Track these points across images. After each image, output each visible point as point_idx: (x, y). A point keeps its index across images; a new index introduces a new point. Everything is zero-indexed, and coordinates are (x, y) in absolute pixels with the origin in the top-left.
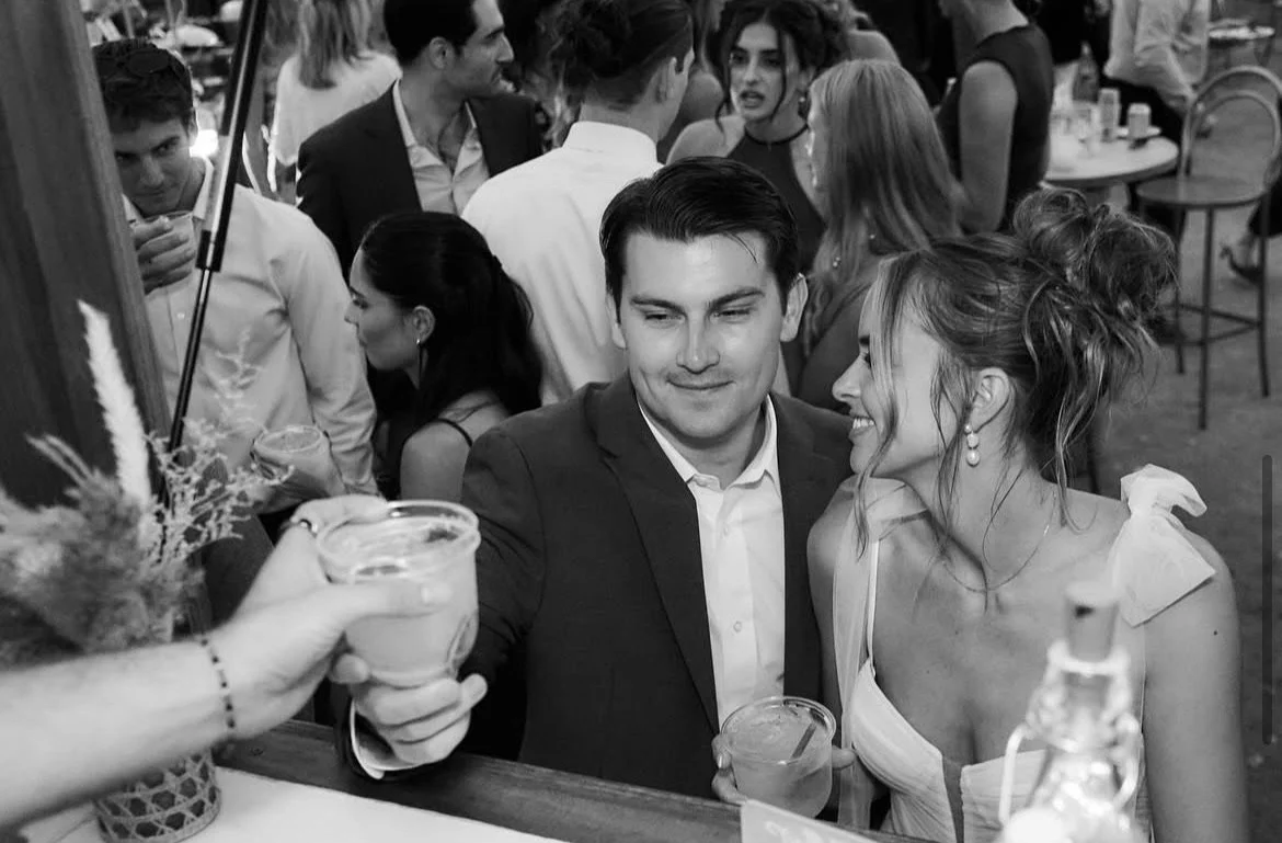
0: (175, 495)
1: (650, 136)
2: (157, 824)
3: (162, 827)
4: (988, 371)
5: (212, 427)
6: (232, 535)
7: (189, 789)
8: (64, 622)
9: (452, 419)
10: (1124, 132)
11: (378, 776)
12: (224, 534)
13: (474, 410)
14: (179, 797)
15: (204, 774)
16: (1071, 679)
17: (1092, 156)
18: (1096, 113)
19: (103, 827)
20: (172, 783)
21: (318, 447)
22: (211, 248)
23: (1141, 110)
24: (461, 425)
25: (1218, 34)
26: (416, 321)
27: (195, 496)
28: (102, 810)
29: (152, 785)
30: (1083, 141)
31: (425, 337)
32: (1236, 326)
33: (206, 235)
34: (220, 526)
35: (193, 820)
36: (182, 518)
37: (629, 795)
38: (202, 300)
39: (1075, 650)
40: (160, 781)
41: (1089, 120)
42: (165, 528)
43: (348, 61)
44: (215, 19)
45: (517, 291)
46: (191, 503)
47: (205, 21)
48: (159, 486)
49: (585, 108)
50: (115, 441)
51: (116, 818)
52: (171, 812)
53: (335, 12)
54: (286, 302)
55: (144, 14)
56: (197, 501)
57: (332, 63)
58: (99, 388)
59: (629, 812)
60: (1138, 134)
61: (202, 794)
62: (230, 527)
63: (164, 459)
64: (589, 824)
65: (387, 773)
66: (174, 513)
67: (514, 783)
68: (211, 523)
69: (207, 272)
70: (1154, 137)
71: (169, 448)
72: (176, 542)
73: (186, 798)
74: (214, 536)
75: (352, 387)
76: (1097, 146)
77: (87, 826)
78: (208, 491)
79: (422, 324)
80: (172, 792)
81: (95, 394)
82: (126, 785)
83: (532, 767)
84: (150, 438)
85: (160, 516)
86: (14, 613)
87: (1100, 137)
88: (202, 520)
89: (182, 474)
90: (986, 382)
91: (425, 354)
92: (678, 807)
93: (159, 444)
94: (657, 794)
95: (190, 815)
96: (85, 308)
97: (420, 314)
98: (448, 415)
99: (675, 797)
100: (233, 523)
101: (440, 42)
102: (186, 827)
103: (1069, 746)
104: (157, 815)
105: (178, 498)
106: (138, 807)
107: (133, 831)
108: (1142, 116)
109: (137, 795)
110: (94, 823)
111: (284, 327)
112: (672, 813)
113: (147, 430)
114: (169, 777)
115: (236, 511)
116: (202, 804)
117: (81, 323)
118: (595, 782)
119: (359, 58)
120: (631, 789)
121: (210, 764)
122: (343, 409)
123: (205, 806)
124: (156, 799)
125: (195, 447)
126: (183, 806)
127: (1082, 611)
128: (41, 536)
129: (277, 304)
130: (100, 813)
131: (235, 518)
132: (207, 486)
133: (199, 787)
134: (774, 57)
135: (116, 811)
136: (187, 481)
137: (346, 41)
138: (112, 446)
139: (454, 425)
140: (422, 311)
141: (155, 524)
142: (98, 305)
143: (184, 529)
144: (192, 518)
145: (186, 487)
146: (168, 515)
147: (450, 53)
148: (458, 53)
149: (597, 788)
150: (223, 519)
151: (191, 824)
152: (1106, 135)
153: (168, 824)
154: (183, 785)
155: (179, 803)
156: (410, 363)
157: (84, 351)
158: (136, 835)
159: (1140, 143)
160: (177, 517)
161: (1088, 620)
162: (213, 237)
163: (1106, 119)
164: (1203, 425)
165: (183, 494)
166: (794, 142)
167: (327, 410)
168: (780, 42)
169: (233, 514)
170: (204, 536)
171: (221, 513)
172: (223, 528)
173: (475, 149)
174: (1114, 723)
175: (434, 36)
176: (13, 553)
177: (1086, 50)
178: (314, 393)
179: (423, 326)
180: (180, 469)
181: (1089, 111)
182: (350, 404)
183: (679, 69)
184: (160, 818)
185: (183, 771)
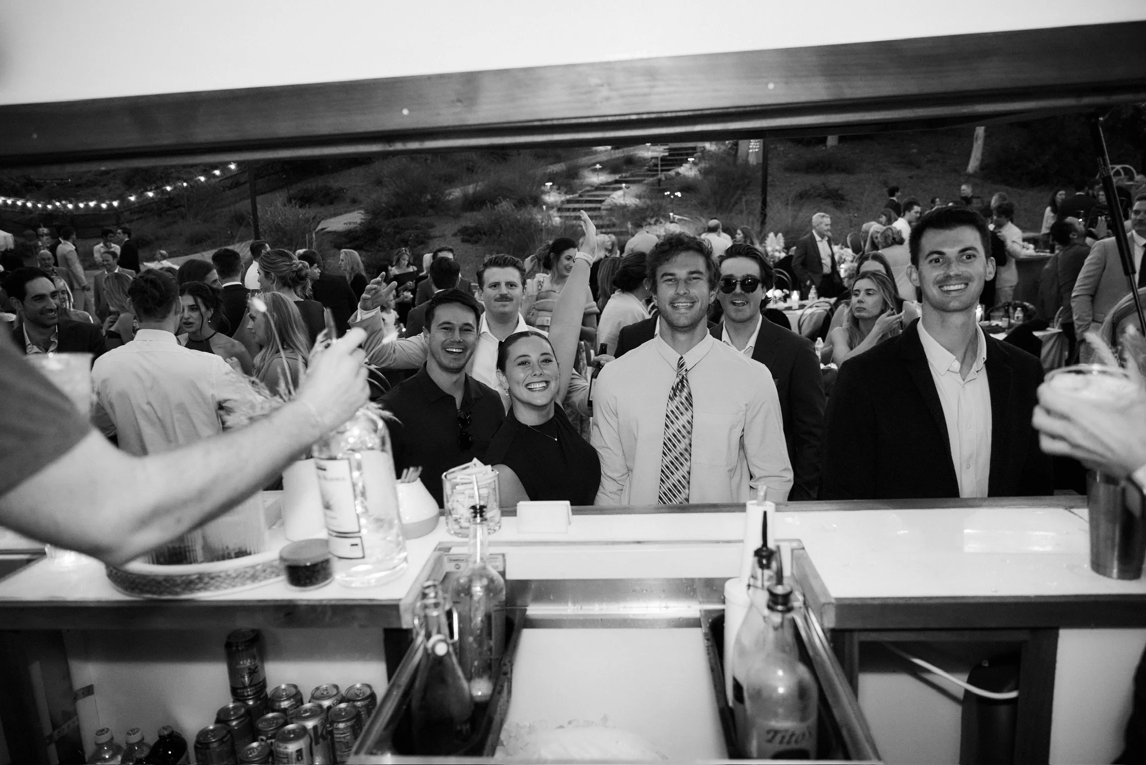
148: (23, 304)
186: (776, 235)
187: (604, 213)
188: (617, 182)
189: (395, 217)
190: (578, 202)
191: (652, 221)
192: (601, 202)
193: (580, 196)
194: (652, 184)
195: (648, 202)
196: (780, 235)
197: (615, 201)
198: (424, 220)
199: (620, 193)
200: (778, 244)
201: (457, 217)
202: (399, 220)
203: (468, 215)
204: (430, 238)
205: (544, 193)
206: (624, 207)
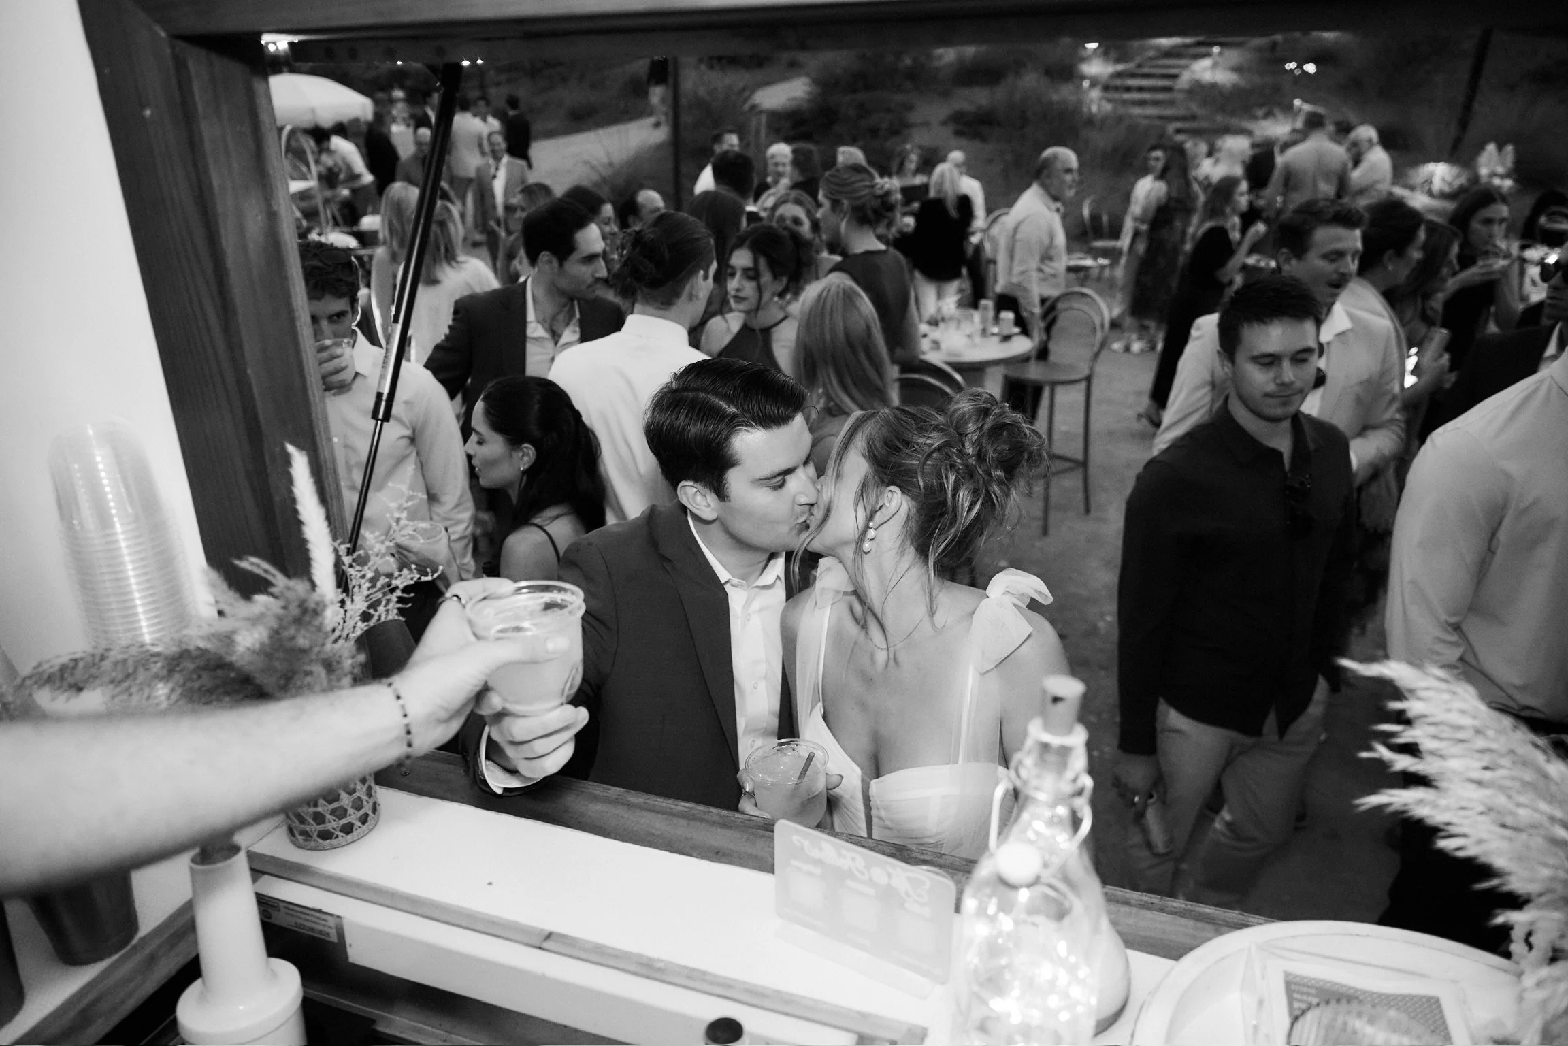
0: (354, 587)
1: (682, 324)
2: (332, 830)
3: (338, 833)
4: (891, 488)
5: (383, 537)
6: (396, 617)
7: (358, 805)
8: (268, 681)
9: (540, 524)
10: (995, 330)
11: (499, 791)
12: (390, 617)
13: (557, 517)
14: (350, 811)
15: (369, 793)
16: (1045, 747)
17: (975, 346)
18: (977, 316)
19: (291, 831)
20: (345, 800)
21: (440, 539)
22: (383, 403)
23: (1008, 316)
24: (547, 528)
25: (1073, 263)
26: (521, 454)
27: (369, 588)
28: (290, 819)
29: (330, 802)
30: (969, 336)
31: (527, 466)
32: (1067, 465)
33: (379, 395)
34: (387, 611)
35: (360, 827)
36: (359, 604)
37: (680, 808)
38: (375, 443)
39: (1047, 727)
40: (337, 798)
41: (972, 321)
42: (346, 611)
43: (449, 264)
44: (355, 229)
45: (591, 435)
46: (366, 593)
47: (346, 229)
48: (342, 582)
49: (638, 307)
50: (310, 546)
51: (302, 826)
52: (343, 822)
53: (439, 231)
54: (414, 431)
55: (305, 223)
56: (370, 592)
57: (437, 267)
58: (299, 507)
59: (683, 822)
60: (1006, 332)
61: (367, 808)
62: (395, 611)
63: (347, 560)
64: (654, 831)
65: (505, 790)
66: (352, 601)
67: (596, 799)
68: (381, 609)
69: (379, 422)
70: (1016, 334)
71: (350, 552)
72: (354, 622)
73: (355, 811)
74: (383, 619)
75: (458, 493)
76: (978, 339)
77: (278, 831)
78: (379, 584)
79: (526, 456)
80: (346, 807)
81: (296, 512)
82: (312, 801)
83: (609, 787)
84: (336, 544)
85: (342, 602)
86: (233, 675)
87: (979, 332)
88: (374, 605)
89: (361, 571)
90: (890, 494)
91: (525, 478)
92: (716, 818)
93: (343, 549)
94: (701, 808)
95: (358, 824)
96: (290, 448)
97: (525, 450)
98: (537, 521)
99: (714, 810)
100: (399, 609)
101: (548, 256)
102: (355, 833)
103: (1042, 796)
104: (334, 824)
105: (356, 589)
106: (319, 818)
107: (315, 836)
108: (1008, 320)
109: (320, 809)
110: (284, 828)
111: (411, 448)
112: (714, 823)
113: (334, 539)
114: (344, 795)
115: (400, 600)
116: (367, 815)
117: (287, 460)
118: (655, 798)
119: (457, 262)
120: (682, 804)
121: (373, 785)
122: (452, 510)
123: (369, 816)
124: (333, 812)
125: (370, 552)
126: (353, 817)
127: (1056, 700)
128: (255, 621)
129: (408, 432)
130: (290, 822)
131: (400, 605)
132: (378, 580)
133: (365, 803)
134: (751, 273)
135: (302, 821)
136: (363, 577)
137: (447, 250)
138: (307, 550)
139: (540, 527)
140: (527, 448)
141: (339, 609)
142: (299, 446)
143: (361, 611)
144: (366, 604)
145: (363, 581)
146: (348, 602)
147: (555, 263)
148: (561, 265)
149: (656, 803)
150: (391, 606)
151: (359, 830)
152: (984, 332)
153: (341, 831)
154: (353, 802)
155: (350, 815)
156: (511, 484)
157: (290, 481)
158: (316, 838)
159: (1007, 338)
160: (354, 603)
161: (1060, 705)
162: (385, 397)
163: (984, 321)
164: (1045, 531)
165: (360, 586)
166: (775, 329)
167: (440, 510)
168: (756, 261)
169: (398, 602)
170: (376, 618)
171: (388, 601)
172: (390, 612)
173: (575, 332)
174: (1075, 780)
175: (541, 251)
176: (234, 632)
177: (964, 271)
178: (432, 498)
179: (526, 459)
180: (358, 568)
181: (972, 315)
182: (457, 506)
183: (706, 277)
184: (335, 826)
185: (354, 791)
186: (1500, 148)
187: (1180, 96)
188: (1199, 44)
189: (854, 91)
190: (1133, 75)
191: (1260, 113)
192: (1175, 77)
193: (1139, 66)
194: (1259, 49)
195: (1257, 80)
196: (1509, 148)
197: (1197, 76)
198: (899, 98)
199: (1206, 63)
200: (1503, 164)
201: (945, 95)
202: (862, 96)
203: (966, 92)
204: (906, 125)
205: (1083, 60)
206: (1214, 86)
